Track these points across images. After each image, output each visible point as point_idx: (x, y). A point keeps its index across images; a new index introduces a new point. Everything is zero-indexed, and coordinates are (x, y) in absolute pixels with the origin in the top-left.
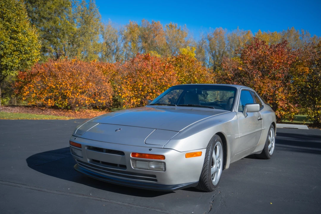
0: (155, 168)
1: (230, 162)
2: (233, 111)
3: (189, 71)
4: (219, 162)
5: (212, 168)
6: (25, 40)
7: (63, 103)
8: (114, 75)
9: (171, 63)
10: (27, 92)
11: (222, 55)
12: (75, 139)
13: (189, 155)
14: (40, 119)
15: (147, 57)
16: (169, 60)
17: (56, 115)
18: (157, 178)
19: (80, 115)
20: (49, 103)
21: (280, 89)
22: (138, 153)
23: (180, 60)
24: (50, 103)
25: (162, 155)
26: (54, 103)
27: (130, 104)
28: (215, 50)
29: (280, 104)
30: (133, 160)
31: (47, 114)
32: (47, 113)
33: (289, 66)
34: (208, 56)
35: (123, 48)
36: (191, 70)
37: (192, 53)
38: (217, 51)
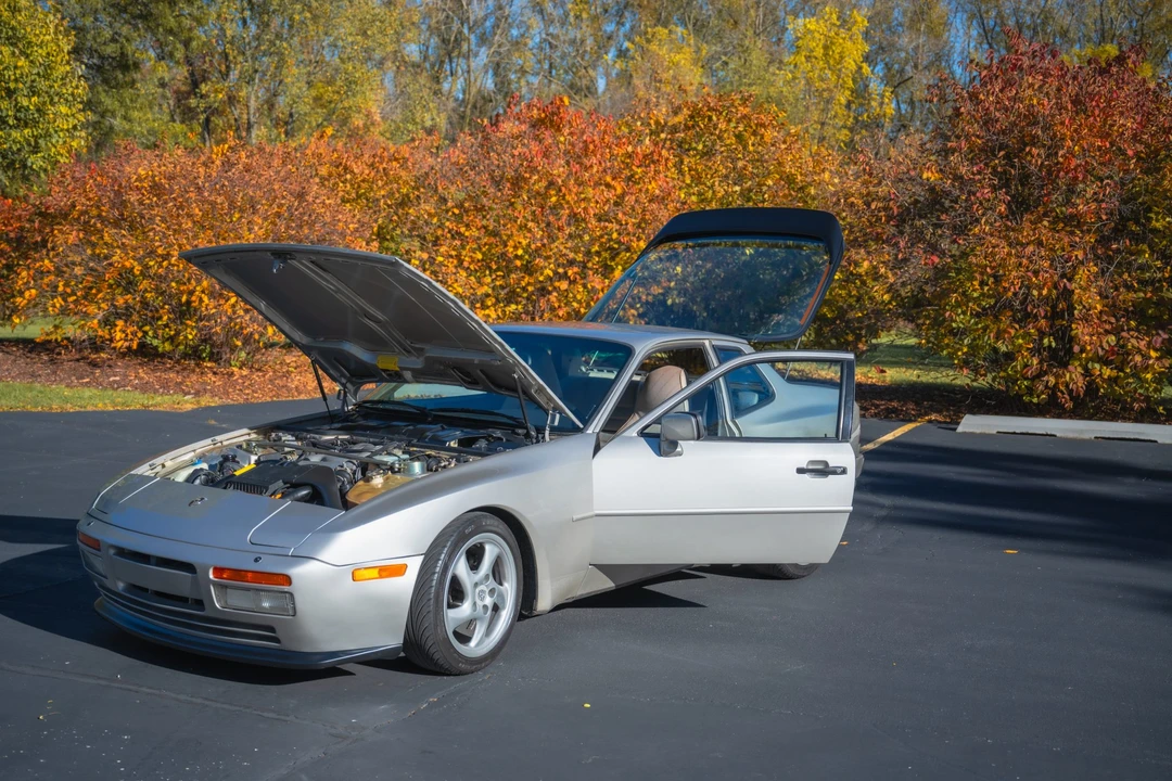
6: (16, 67)
7: (178, 333)
10: (27, 294)
14: (77, 409)
17: (144, 388)
19: (247, 388)
20: (118, 338)
24: (121, 335)
26: (140, 335)
31: (111, 384)
32: (111, 379)
35: (528, 12)
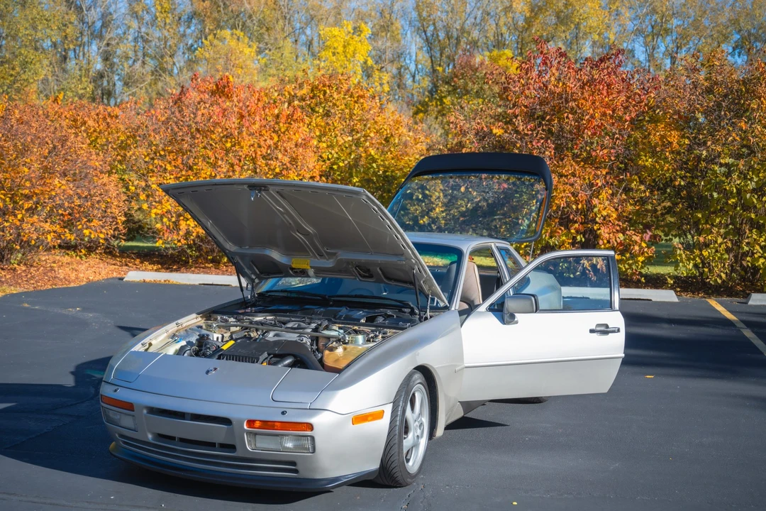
0: (296, 447)
1: (446, 422)
2: (453, 309)
3: (352, 131)
4: (421, 424)
5: (405, 438)
8: (124, 147)
9: (296, 103)
11: (458, 40)
12: (116, 391)
13: (360, 419)
15: (224, 87)
16: (289, 94)
18: (299, 467)
21: (604, 194)
22: (260, 421)
23: (325, 93)
25: (307, 423)
27: (178, 234)
28: (434, 24)
29: (604, 232)
30: (249, 433)
33: (628, 126)
34: (414, 46)
36: (359, 127)
37: (359, 44)
38: (440, 25)
